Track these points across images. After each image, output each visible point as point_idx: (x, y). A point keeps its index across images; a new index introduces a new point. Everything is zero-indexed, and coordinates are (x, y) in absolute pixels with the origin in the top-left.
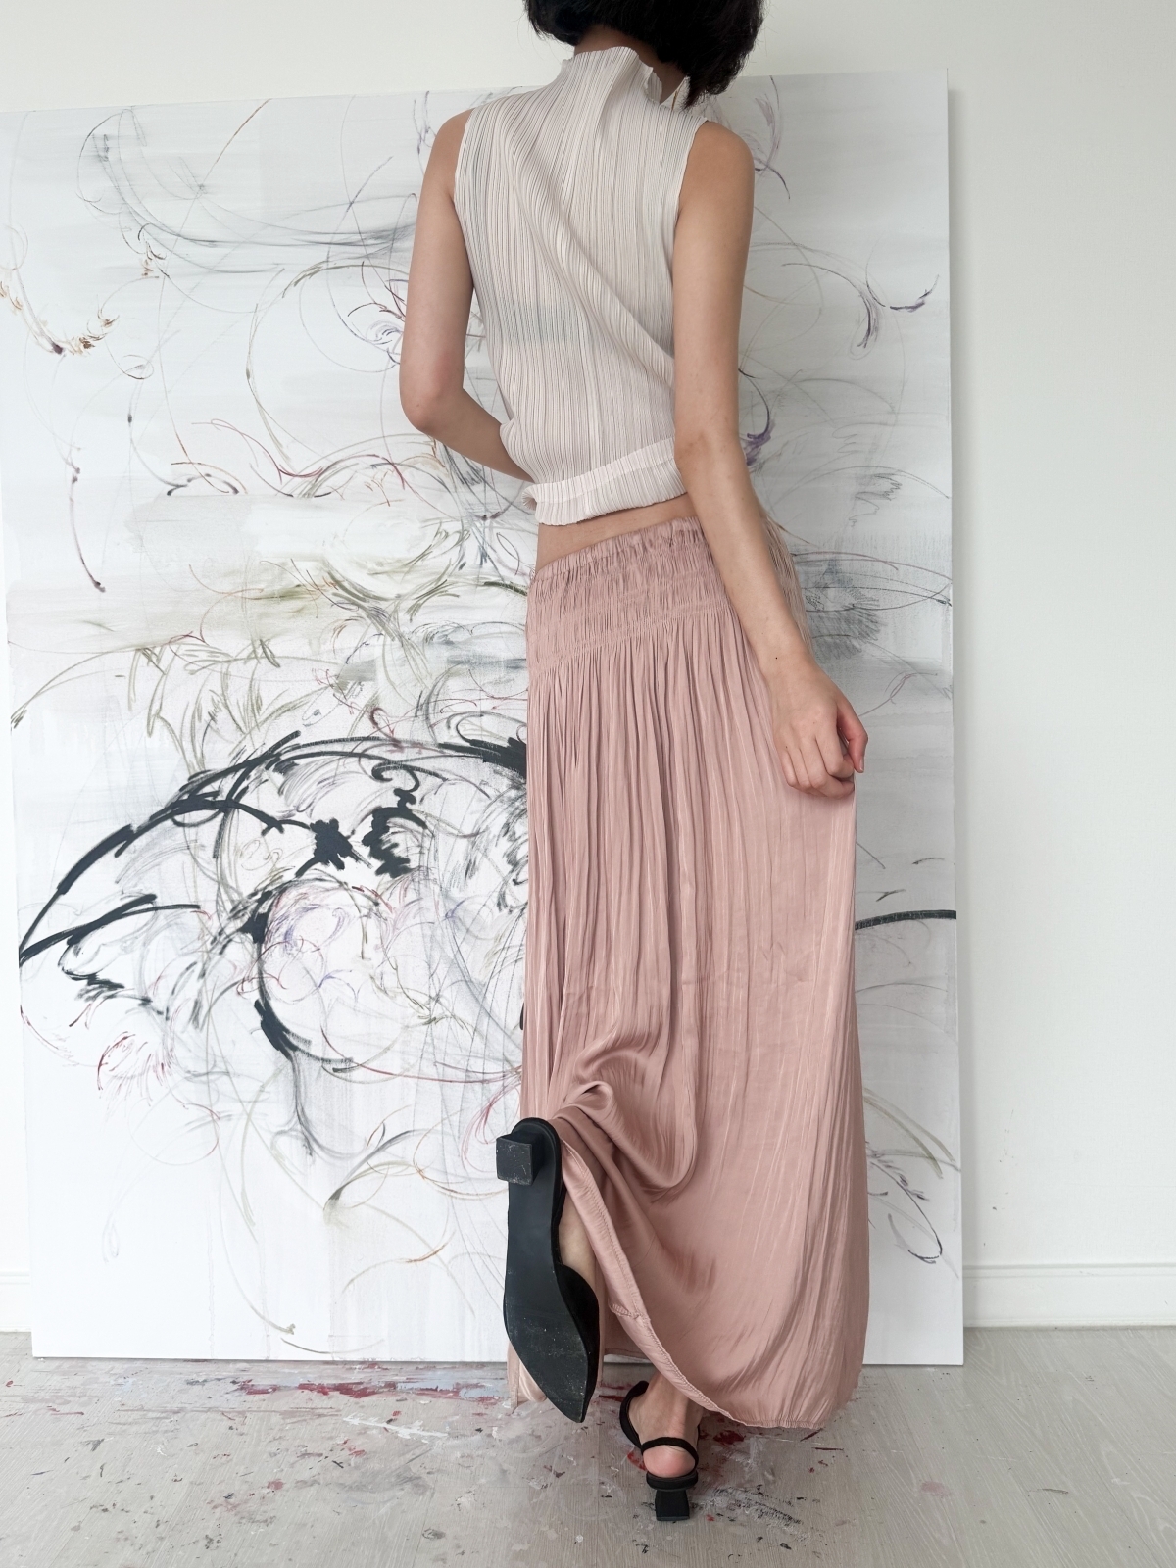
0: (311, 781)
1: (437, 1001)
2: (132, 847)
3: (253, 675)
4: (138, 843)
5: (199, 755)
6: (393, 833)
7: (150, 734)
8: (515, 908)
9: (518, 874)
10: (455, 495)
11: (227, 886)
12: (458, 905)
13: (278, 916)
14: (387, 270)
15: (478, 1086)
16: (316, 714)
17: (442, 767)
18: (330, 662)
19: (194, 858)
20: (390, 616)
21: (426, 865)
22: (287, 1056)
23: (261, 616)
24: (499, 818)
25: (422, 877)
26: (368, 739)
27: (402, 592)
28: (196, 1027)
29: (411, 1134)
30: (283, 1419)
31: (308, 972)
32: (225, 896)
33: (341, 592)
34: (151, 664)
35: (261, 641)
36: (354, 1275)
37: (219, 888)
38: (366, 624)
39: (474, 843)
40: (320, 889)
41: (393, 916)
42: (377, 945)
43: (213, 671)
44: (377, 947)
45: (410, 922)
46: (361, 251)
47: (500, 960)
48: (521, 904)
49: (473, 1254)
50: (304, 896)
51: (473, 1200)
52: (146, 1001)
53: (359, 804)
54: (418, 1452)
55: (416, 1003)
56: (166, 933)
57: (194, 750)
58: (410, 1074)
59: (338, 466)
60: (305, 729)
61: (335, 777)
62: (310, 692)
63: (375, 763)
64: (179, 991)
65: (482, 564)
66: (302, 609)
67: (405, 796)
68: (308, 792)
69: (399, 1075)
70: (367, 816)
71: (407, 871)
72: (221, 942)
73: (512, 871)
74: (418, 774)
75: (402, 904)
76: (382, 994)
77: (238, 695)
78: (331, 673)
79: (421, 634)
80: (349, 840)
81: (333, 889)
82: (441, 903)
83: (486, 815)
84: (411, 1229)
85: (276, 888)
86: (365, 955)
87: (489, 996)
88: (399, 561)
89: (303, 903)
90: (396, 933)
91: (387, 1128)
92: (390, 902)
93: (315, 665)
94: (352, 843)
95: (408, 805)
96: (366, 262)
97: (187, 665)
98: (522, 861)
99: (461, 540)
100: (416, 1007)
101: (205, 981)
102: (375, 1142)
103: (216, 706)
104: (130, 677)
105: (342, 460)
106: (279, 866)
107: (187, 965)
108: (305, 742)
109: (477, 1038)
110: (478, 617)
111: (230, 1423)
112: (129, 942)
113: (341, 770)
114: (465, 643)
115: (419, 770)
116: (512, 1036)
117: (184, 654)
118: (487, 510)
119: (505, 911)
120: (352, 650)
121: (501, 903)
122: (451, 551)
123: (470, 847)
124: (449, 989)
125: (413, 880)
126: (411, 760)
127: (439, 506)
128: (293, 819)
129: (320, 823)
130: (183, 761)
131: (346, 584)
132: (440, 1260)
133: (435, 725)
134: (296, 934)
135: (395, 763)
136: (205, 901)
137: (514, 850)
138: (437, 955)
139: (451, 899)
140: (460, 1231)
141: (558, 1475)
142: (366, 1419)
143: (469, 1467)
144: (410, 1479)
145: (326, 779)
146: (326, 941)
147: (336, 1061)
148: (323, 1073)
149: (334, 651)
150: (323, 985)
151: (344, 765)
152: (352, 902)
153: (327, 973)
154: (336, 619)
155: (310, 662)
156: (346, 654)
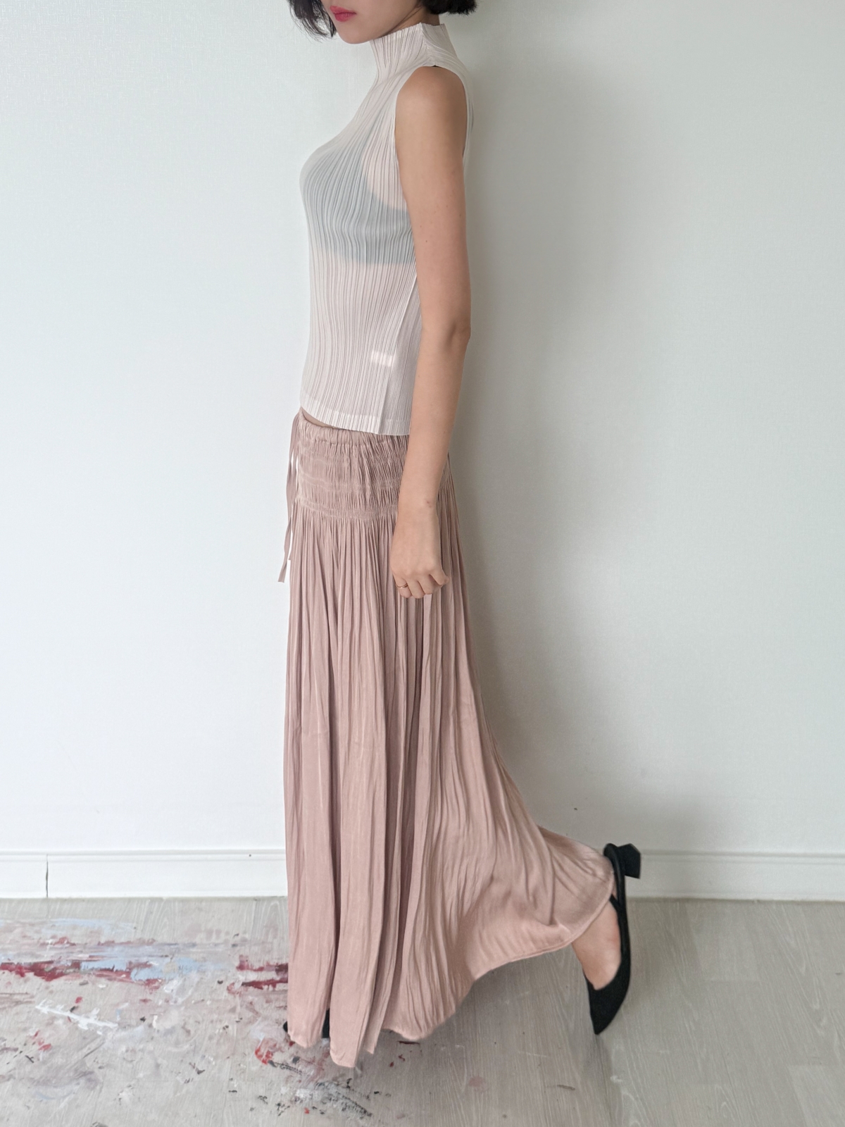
54: (93, 1045)
141: (199, 1072)
142: (53, 1007)
143: (132, 1061)
144: (85, 1074)
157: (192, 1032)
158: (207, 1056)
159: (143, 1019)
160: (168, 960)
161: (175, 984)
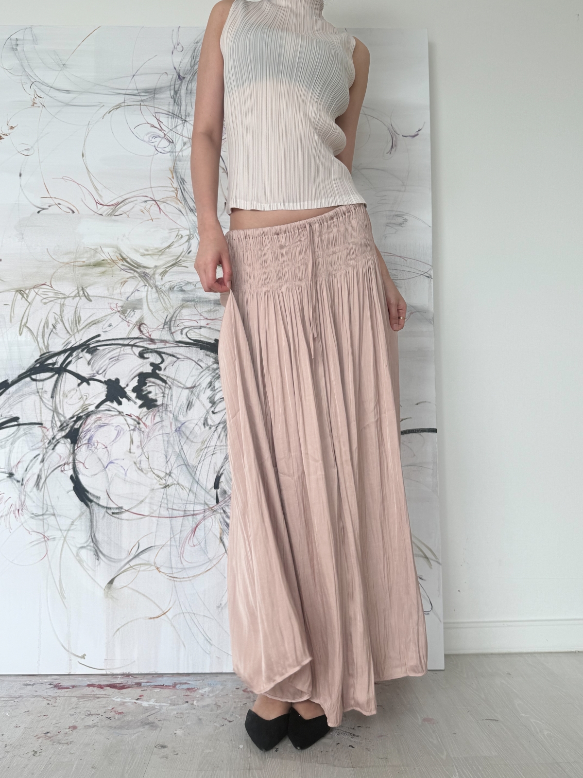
0: (105, 358)
1: (170, 475)
2: (7, 391)
3: (77, 305)
4: (12, 389)
5: (46, 344)
6: (149, 386)
7: (20, 334)
8: (212, 426)
9: (215, 408)
10: (186, 217)
11: (58, 413)
12: (182, 424)
13: (85, 430)
14: (153, 108)
15: (190, 518)
16: (110, 325)
17: (177, 352)
18: (118, 299)
19: (41, 398)
20: (151, 277)
21: (166, 403)
22: (87, 505)
23: (84, 275)
24: (207, 378)
25: (164, 409)
26: (137, 338)
27: (158, 264)
28: (38, 489)
29: (153, 548)
30: (78, 699)
31: (100, 460)
32: (56, 419)
33: (126, 264)
34: (23, 299)
35: (82, 288)
36: (120, 626)
37: (53, 414)
38: (138, 280)
39: (192, 392)
40: (108, 415)
41: (147, 430)
42: (138, 446)
43: (56, 302)
44: (138, 447)
45: (156, 433)
46: (139, 98)
47: (204, 454)
48: (216, 424)
49: (186, 613)
50: (99, 419)
51: (186, 581)
52: (11, 475)
53: (131, 370)
54: (153, 712)
55: (158, 476)
56: (23, 438)
57: (44, 342)
58: (154, 515)
59: (127, 201)
60: (104, 333)
61: (118, 356)
62: (107, 314)
63: (141, 349)
64: (30, 469)
66: (105, 272)
67: (156, 367)
68: (104, 364)
69: (148, 516)
70: (135, 377)
71: (156, 406)
72: (53, 443)
73: (212, 407)
74: (163, 355)
75: (153, 424)
76: (140, 472)
77: (69, 315)
78: (119, 305)
79: (167, 286)
80: (125, 389)
81: (116, 415)
82: (173, 423)
83: (200, 377)
84: (152, 600)
85: (85, 415)
86: (132, 451)
87: (198, 473)
88: (156, 249)
89: (99, 423)
90: (149, 439)
91: (140, 545)
92: (146, 423)
93: (110, 301)
94: (127, 391)
95: (157, 371)
96: (142, 104)
97: (42, 300)
98: (217, 402)
99: (189, 239)
100: (158, 479)
101: (44, 464)
102: (134, 552)
103: (56, 321)
104: (12, 305)
105: (129, 198)
106: (86, 403)
107: (35, 456)
108: (103, 339)
109: (191, 494)
111: (48, 702)
112: (3, 443)
113: (122, 353)
114: (192, 291)
115: (164, 353)
116: (210, 493)
117: (41, 294)
119: (207, 428)
120: (130, 293)
121: (205, 423)
122: (184, 245)
123: (190, 393)
124: (176, 469)
125: (159, 411)
126: (160, 348)
127: (178, 222)
128: (95, 378)
129: (110, 380)
130: (37, 347)
131: (128, 260)
132: (167, 617)
133: (174, 332)
134: (94, 439)
135: (151, 350)
136: (46, 421)
137: (213, 395)
138: (170, 451)
139: (179, 421)
140: (179, 600)
141: (230, 722)
142: (124, 699)
143: (181, 718)
144: (148, 724)
145: (113, 357)
146: (110, 443)
147: (114, 508)
148: (107, 515)
149: (121, 294)
150: (108, 467)
151: (124, 350)
152: (125, 422)
153: (111, 460)
154: (122, 277)
155: (108, 299)
156: (128, 295)
157: (222, 706)
158: (234, 715)
159: (187, 702)
160: (201, 681)
161: (207, 689)
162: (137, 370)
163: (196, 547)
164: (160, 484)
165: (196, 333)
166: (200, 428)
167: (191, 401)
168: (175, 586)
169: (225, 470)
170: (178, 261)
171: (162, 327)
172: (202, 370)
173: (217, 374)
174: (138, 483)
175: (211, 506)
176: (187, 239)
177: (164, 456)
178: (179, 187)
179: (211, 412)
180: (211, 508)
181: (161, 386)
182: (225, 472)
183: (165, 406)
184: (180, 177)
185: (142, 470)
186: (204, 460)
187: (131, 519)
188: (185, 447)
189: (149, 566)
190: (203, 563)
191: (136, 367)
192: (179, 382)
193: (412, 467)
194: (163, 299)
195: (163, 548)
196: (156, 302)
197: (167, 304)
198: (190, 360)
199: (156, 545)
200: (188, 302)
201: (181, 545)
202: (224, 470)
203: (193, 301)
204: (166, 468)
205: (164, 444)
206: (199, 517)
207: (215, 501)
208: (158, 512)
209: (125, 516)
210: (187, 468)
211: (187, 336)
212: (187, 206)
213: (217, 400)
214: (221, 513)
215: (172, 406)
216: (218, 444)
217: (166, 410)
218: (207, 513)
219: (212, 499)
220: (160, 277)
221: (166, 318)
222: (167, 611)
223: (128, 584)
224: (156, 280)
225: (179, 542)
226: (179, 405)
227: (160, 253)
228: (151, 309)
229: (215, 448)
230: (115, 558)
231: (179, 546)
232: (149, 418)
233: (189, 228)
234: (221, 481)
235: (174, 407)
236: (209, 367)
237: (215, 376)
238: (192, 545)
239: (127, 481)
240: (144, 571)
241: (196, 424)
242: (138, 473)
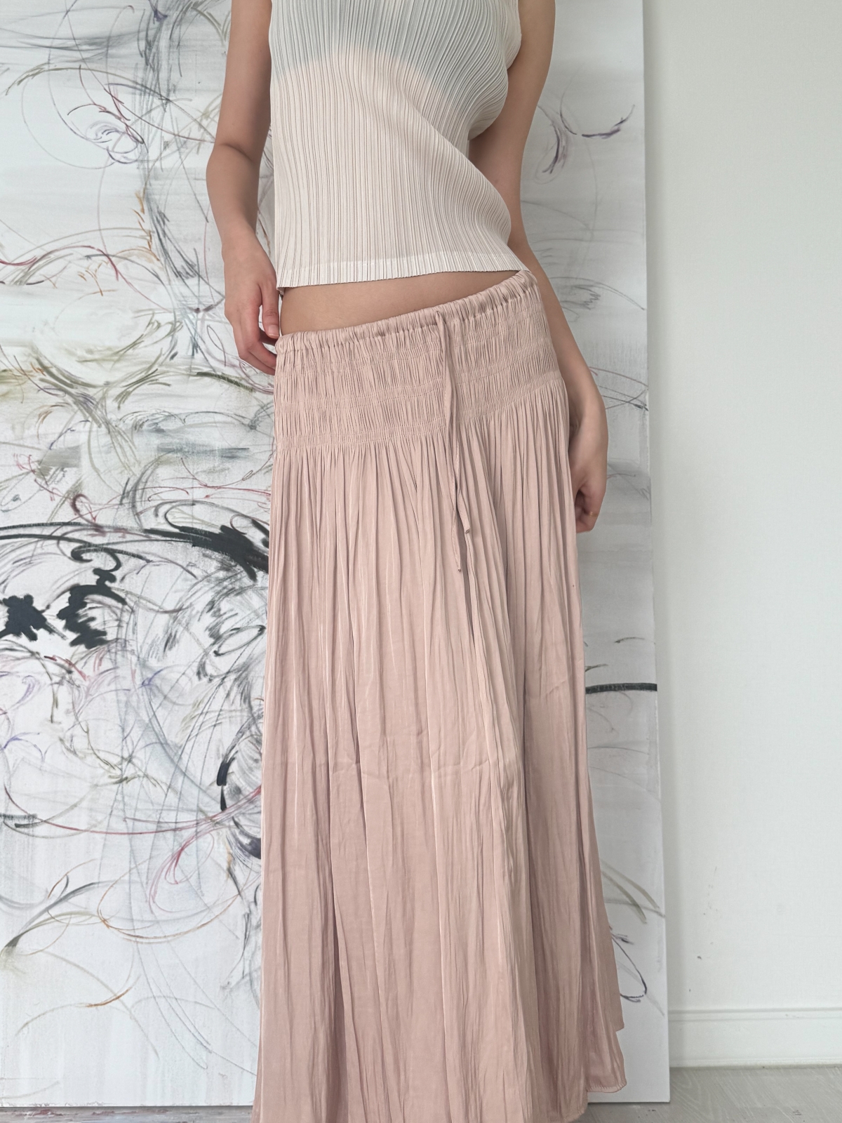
0: (6, 561)
1: (130, 761)
6: (90, 608)
8: (215, 677)
9: (220, 647)
10: (168, 287)
12: (155, 674)
14: (105, 75)
15: (169, 835)
16: (16, 499)
17: (147, 550)
18: (33, 448)
20: (98, 403)
21: (124, 637)
24: (205, 595)
25: (119, 648)
26: (69, 524)
27: (111, 379)
29: (96, 886)
33: (48, 378)
36: (29, 1019)
38: (73, 410)
39: (175, 619)
40: (9, 658)
41: (87, 683)
42: (68, 710)
44: (68, 712)
45: (104, 689)
46: (77, 55)
47: (199, 724)
48: (221, 673)
49: (159, 997)
51: (160, 943)
53: (56, 582)
55: (107, 763)
58: (97, 829)
59: (52, 256)
60: (3, 514)
61: (33, 556)
62: (10, 477)
63: (77, 545)
65: (193, 354)
66: (7, 393)
67: (105, 576)
68: (3, 570)
69: (85, 831)
70: (63, 593)
73: (214, 644)
74: (120, 556)
75: (97, 672)
76: (71, 756)
78: (33, 459)
79: (130, 421)
80: (44, 614)
81: (24, 658)
82: (138, 672)
83: (190, 593)
84: (92, 975)
86: (55, 719)
87: (185, 757)
88: (109, 349)
90: (89, 699)
91: (70, 880)
92: (85, 671)
93: (18, 450)
94: (46, 617)
95: (107, 583)
96: (83, 66)
98: (225, 636)
99: (173, 330)
100: (107, 767)
102: (58, 892)
105: (56, 250)
108: (3, 526)
109: (171, 794)
110: (191, 406)
113: (39, 551)
114: (177, 431)
115: (121, 552)
116: (209, 792)
118: (200, 303)
119: (205, 680)
120: (57, 436)
121: (201, 672)
122: (163, 341)
123: (171, 621)
124: (143, 750)
125: (109, 651)
126: (113, 543)
127: (152, 298)
129: (13, 598)
131: (54, 370)
132: (123, 1004)
133: (141, 513)
135: (96, 546)
137: (217, 624)
138: (131, 719)
139: (149, 668)
140: (146, 975)
145: (22, 560)
146: (13, 706)
147: (19, 817)
148: (5, 828)
149: (38, 436)
150: (8, 747)
151: (42, 547)
152: (44, 670)
153: (13, 735)
154: (41, 404)
155: (12, 446)
156: (51, 439)
162: (67, 581)
163: (180, 885)
164: (110, 777)
165: (185, 513)
166: (190, 680)
167: (173, 634)
168: (139, 952)
169: (239, 754)
170: (150, 372)
171: (118, 503)
172: (195, 581)
173: (224, 588)
174: (68, 774)
175: (211, 815)
176: (168, 331)
177: (120, 729)
178: (155, 230)
179: (211, 653)
180: (211, 819)
181: (115, 609)
182: (239, 756)
183: (123, 644)
184: (156, 210)
185: (74, 753)
186: (197, 735)
187: (52, 835)
188: (161, 714)
189: (88, 917)
190: (195, 912)
191: (67, 575)
192: (149, 602)
193: (608, 750)
194: (121, 446)
195: (114, 886)
196: (108, 452)
197: (129, 458)
198: (173, 565)
199: (101, 880)
200: (169, 452)
201: (150, 882)
202: (237, 752)
203: (180, 450)
204: (122, 749)
205: (119, 707)
206: (187, 834)
207: (219, 806)
208: (105, 823)
209: (41, 830)
210: (164, 749)
211: (167, 519)
212: (170, 265)
213: (225, 633)
214: (229, 827)
215: (135, 642)
216: (226, 707)
217: (124, 648)
218: (203, 827)
219: (213, 803)
220: (116, 405)
221: (127, 484)
222: (123, 994)
223: (47, 947)
224: (108, 412)
225: (147, 876)
226: (149, 641)
227: (116, 358)
228: (97, 466)
229: (219, 715)
230: (22, 902)
231: (147, 883)
232: (89, 663)
233: (174, 309)
234: (230, 770)
235: (139, 645)
236: (209, 576)
237: (221, 591)
238: (173, 882)
239: (46, 771)
240: (77, 924)
241: (184, 674)
242: (67, 757)
